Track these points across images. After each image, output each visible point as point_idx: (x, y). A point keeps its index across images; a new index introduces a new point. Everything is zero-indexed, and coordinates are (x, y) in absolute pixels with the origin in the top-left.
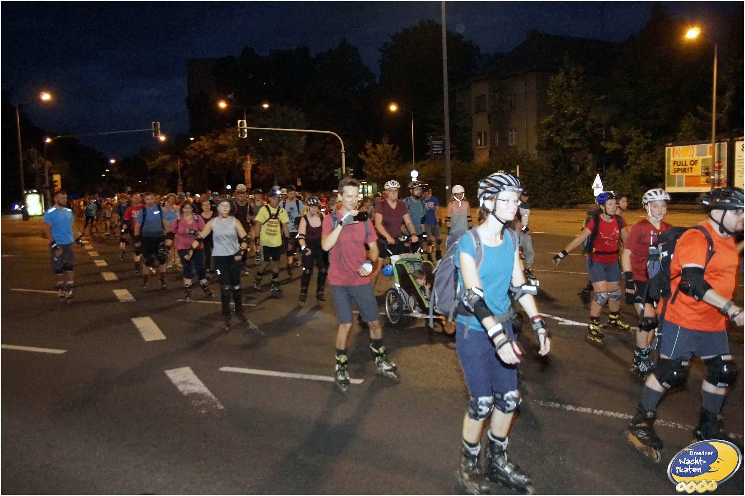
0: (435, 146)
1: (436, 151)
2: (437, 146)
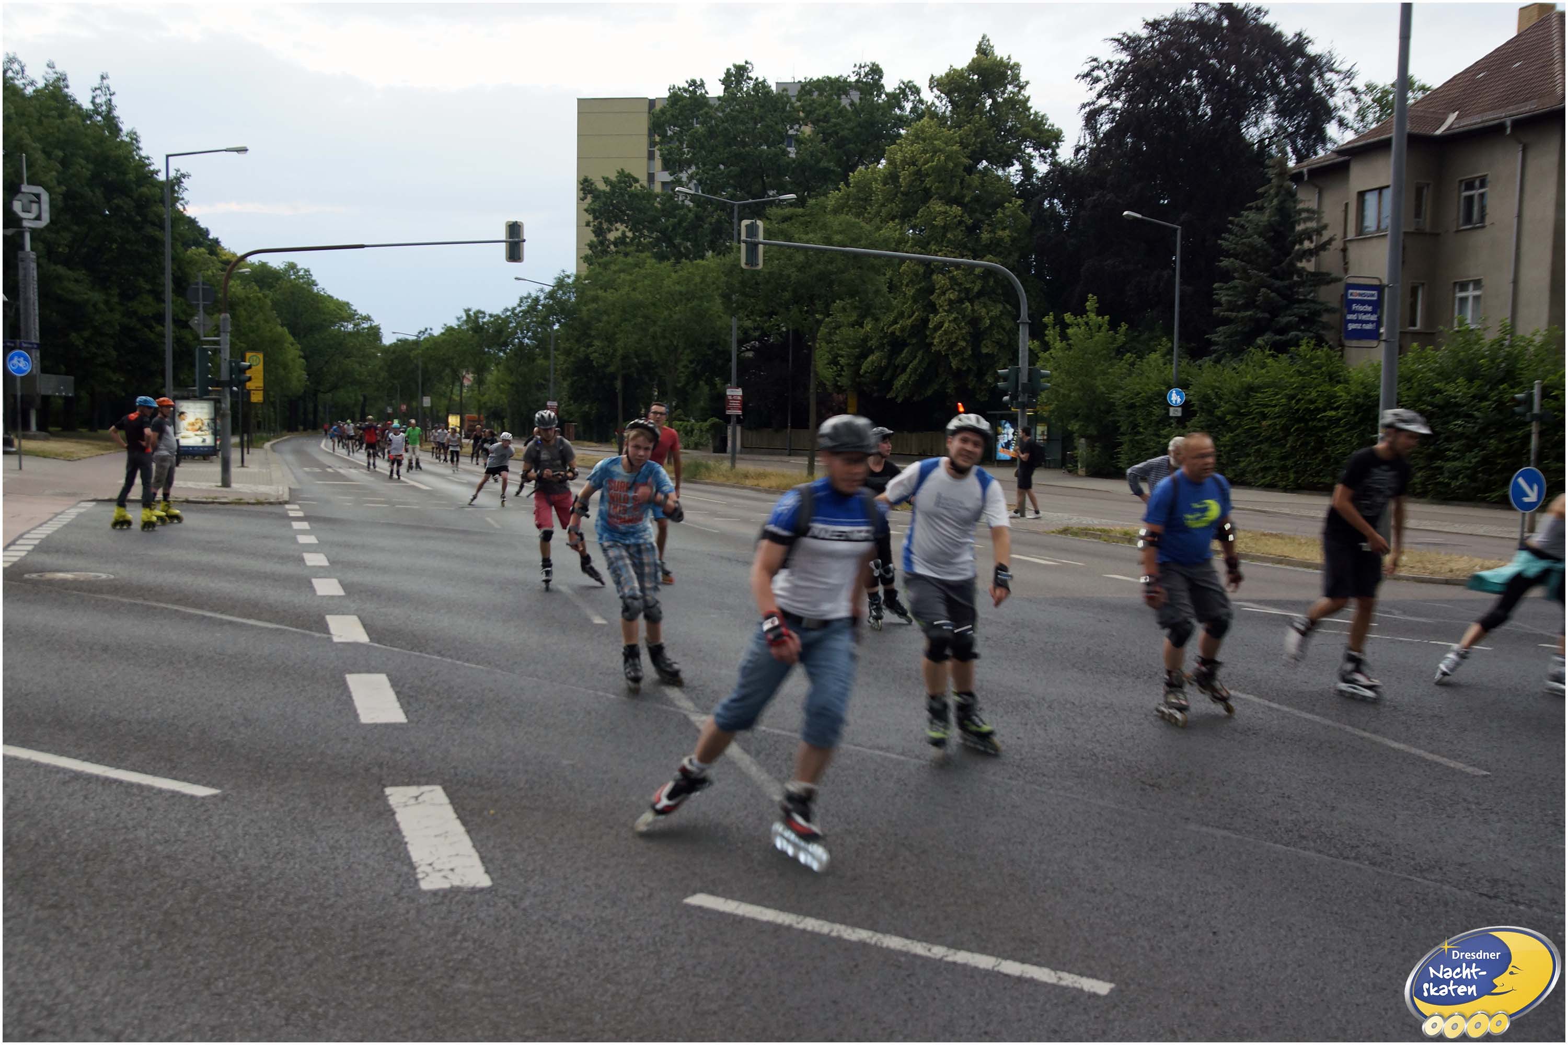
0: (1354, 307)
1: (1357, 321)
2: (1361, 308)
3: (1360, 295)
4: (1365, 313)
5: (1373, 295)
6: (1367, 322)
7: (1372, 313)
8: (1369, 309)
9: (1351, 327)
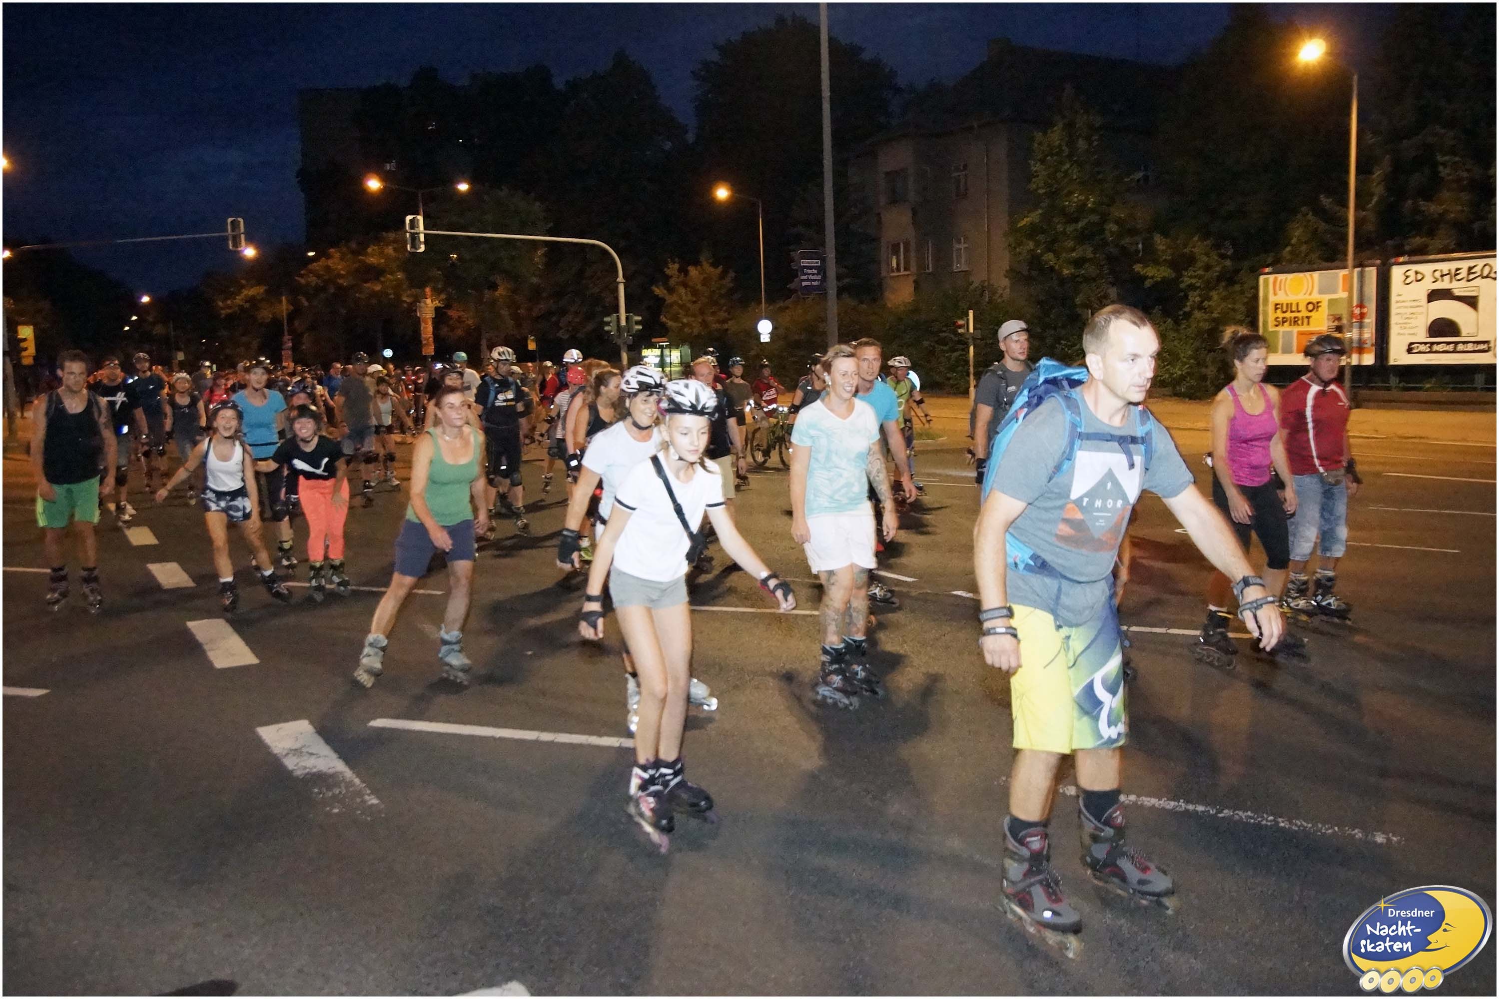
0: (806, 271)
1: (808, 280)
2: (809, 271)
3: (808, 263)
4: (813, 274)
5: (817, 263)
6: (815, 280)
7: (818, 274)
8: (816, 272)
9: (804, 284)
